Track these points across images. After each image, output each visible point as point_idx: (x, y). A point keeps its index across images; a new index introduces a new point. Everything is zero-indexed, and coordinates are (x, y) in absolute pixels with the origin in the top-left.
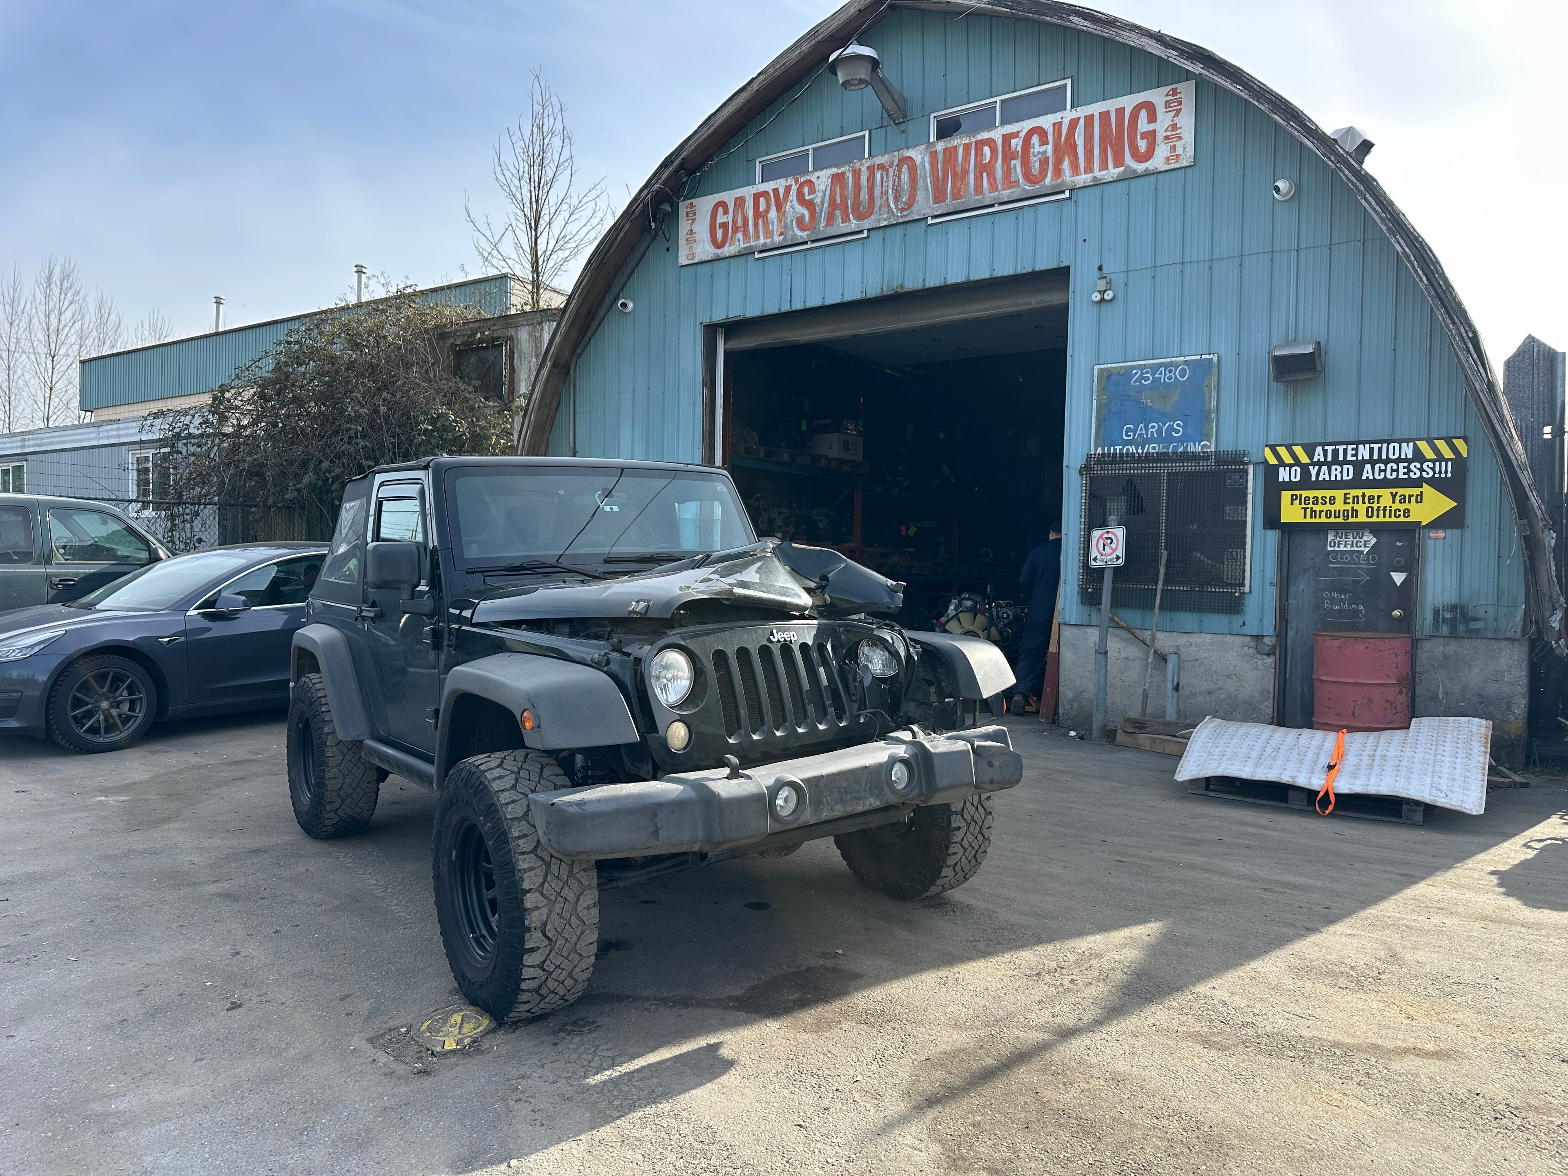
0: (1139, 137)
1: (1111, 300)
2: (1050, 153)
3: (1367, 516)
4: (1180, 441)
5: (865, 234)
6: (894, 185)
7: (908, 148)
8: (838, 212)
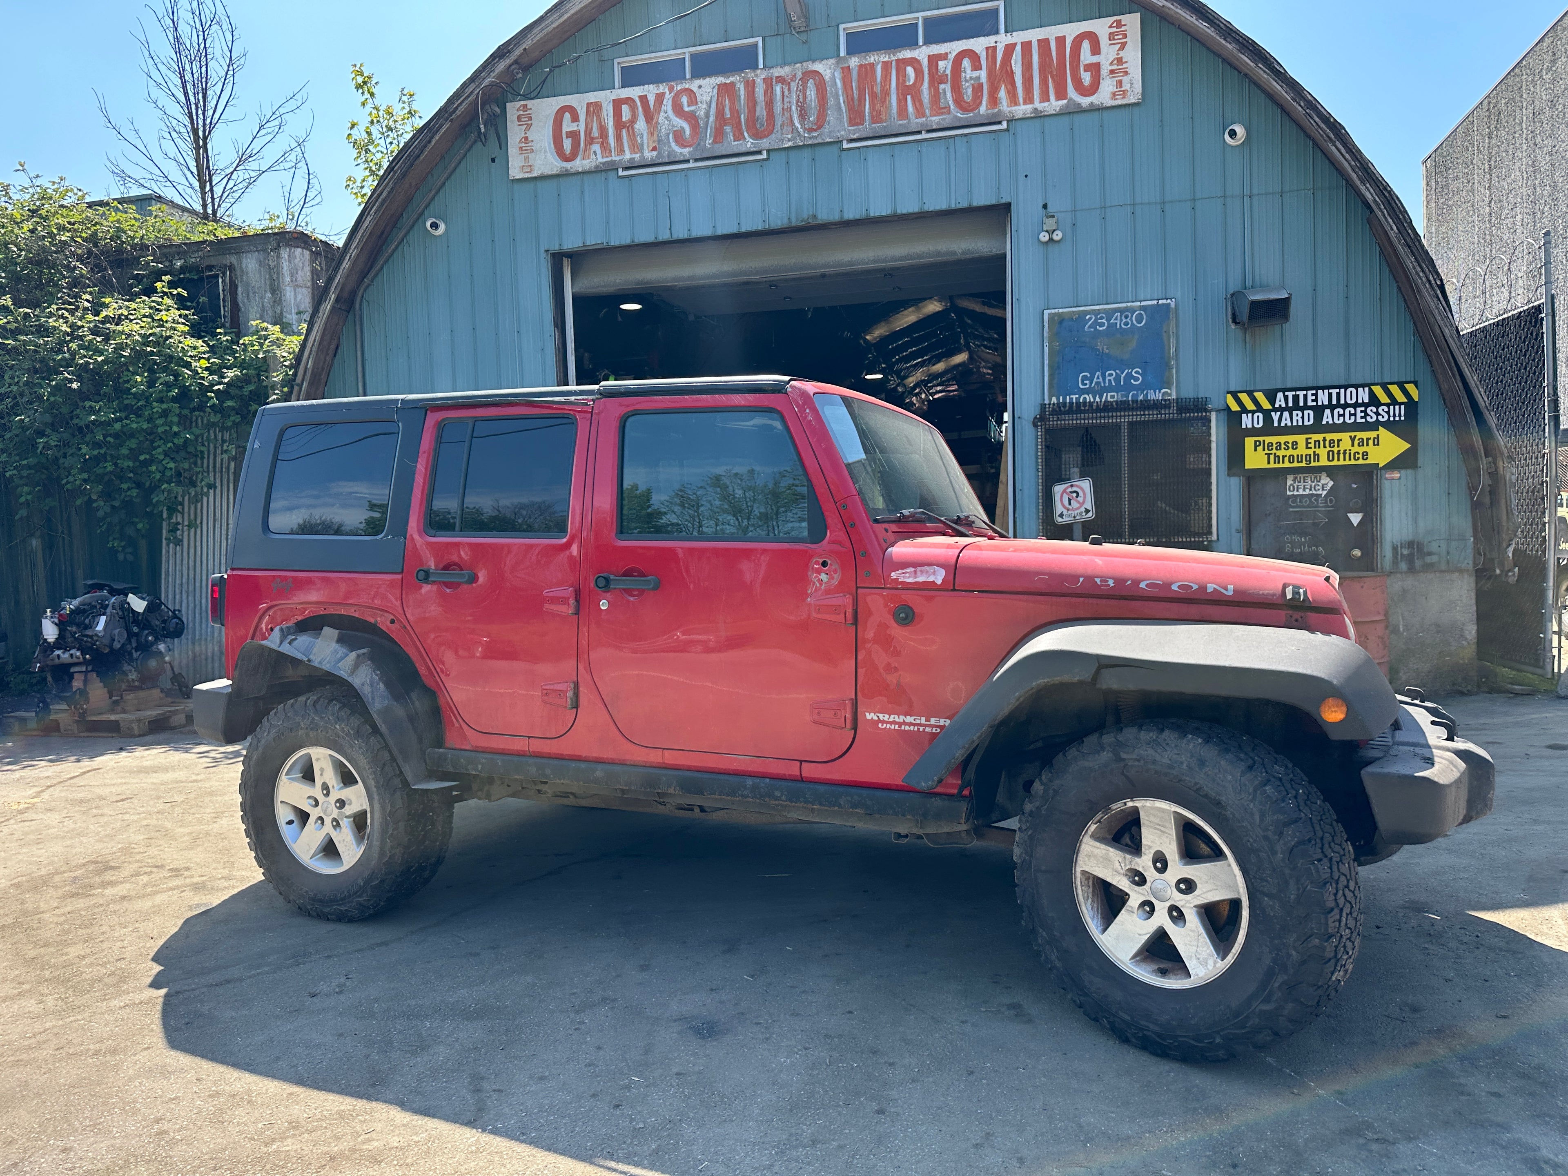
0: (1082, 69)
1: (1059, 241)
2: (984, 79)
3: (1329, 460)
4: (1140, 389)
5: (764, 155)
6: (798, 101)
7: (814, 61)
8: (728, 129)
